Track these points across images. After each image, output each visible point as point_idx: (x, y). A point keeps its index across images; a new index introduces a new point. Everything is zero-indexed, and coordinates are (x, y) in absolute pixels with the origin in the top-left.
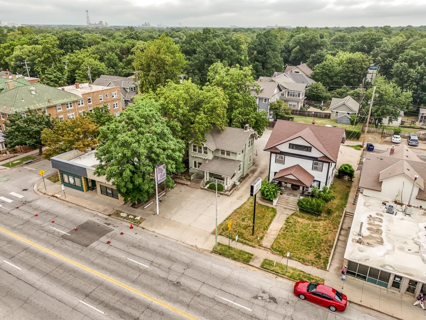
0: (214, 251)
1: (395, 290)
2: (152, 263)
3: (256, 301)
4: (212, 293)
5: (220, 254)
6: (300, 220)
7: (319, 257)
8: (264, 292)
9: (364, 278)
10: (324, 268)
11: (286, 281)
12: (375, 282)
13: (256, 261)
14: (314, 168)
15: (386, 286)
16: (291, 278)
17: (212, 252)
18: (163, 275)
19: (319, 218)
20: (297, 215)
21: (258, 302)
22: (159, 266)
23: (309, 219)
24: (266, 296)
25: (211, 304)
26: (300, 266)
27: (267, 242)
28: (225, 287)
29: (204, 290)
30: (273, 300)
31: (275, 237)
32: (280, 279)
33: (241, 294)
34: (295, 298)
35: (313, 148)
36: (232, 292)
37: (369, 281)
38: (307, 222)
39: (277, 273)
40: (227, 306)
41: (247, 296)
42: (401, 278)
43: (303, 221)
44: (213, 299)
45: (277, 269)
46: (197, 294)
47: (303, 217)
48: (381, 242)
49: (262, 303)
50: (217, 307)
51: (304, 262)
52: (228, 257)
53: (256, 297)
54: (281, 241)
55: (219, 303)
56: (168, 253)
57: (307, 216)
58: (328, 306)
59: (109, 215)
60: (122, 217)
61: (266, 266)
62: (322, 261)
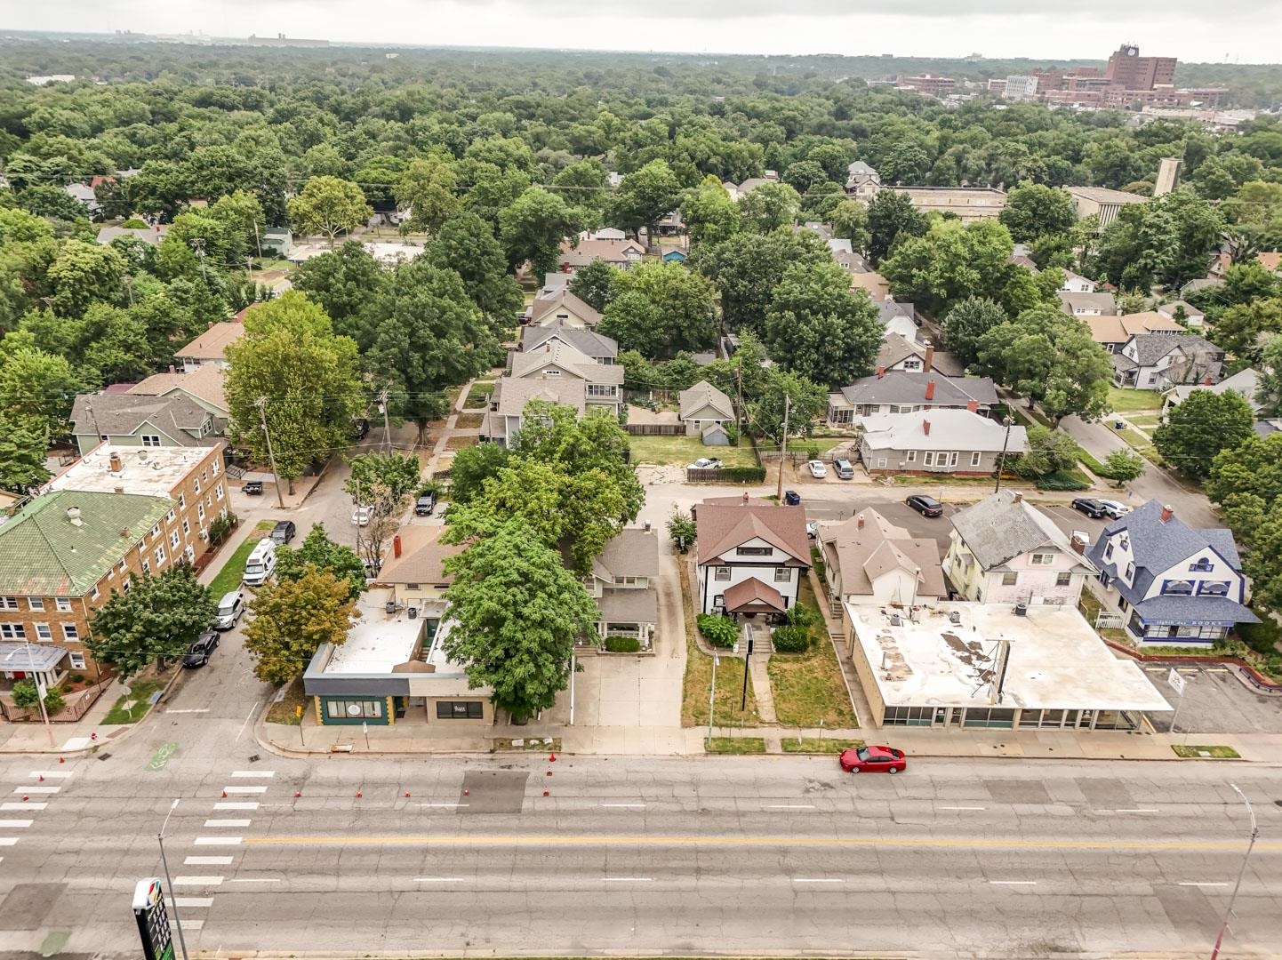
0: (710, 752)
1: (940, 725)
2: (643, 799)
3: (810, 795)
4: (756, 806)
5: (720, 753)
6: (785, 666)
7: (841, 713)
8: (811, 781)
9: (904, 722)
10: (856, 726)
11: (823, 759)
12: (917, 724)
13: (772, 745)
14: (778, 579)
15: (930, 724)
16: (828, 752)
17: (706, 755)
18: (676, 807)
19: (806, 655)
20: (776, 660)
21: (813, 794)
22: (657, 799)
23: (797, 660)
24: (816, 785)
25: (766, 818)
26: (828, 734)
27: (768, 713)
28: (763, 793)
29: (743, 806)
30: (827, 785)
31: (772, 703)
32: (815, 759)
33: (789, 793)
34: (848, 775)
35: (774, 550)
36: (776, 795)
37: (911, 724)
38: (796, 666)
39: (808, 753)
40: (782, 813)
41: (797, 793)
42: (944, 709)
43: (790, 666)
44: (763, 812)
45: (805, 746)
46: (740, 814)
47: (786, 661)
48: (910, 671)
49: (819, 794)
50: (774, 819)
51: (828, 726)
52: (733, 752)
53: (807, 791)
54: (783, 706)
55: (773, 813)
56: (650, 777)
57: (790, 656)
58: (886, 769)
59: (492, 752)
60: (518, 747)
61: (789, 747)
62: (848, 717)
